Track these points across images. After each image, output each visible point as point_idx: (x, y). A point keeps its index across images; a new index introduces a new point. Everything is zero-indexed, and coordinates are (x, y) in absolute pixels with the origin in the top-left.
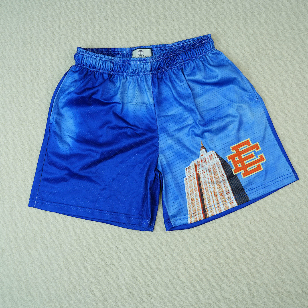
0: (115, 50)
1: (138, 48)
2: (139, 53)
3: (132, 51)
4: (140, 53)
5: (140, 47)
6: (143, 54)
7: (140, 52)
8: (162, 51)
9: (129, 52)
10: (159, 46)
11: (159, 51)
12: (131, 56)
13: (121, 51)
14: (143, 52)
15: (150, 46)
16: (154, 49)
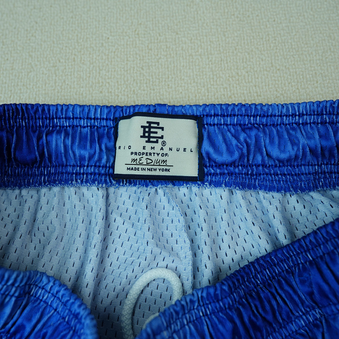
0: (43, 110)
1: (145, 110)
2: (145, 132)
3: (116, 121)
4: (150, 132)
5: (152, 109)
6: (162, 137)
7: (150, 127)
8: (243, 130)
9: (104, 123)
10: (230, 109)
11: (229, 131)
12: (109, 138)
13: (69, 118)
14: (162, 129)
15: (196, 106)
16: (210, 120)
